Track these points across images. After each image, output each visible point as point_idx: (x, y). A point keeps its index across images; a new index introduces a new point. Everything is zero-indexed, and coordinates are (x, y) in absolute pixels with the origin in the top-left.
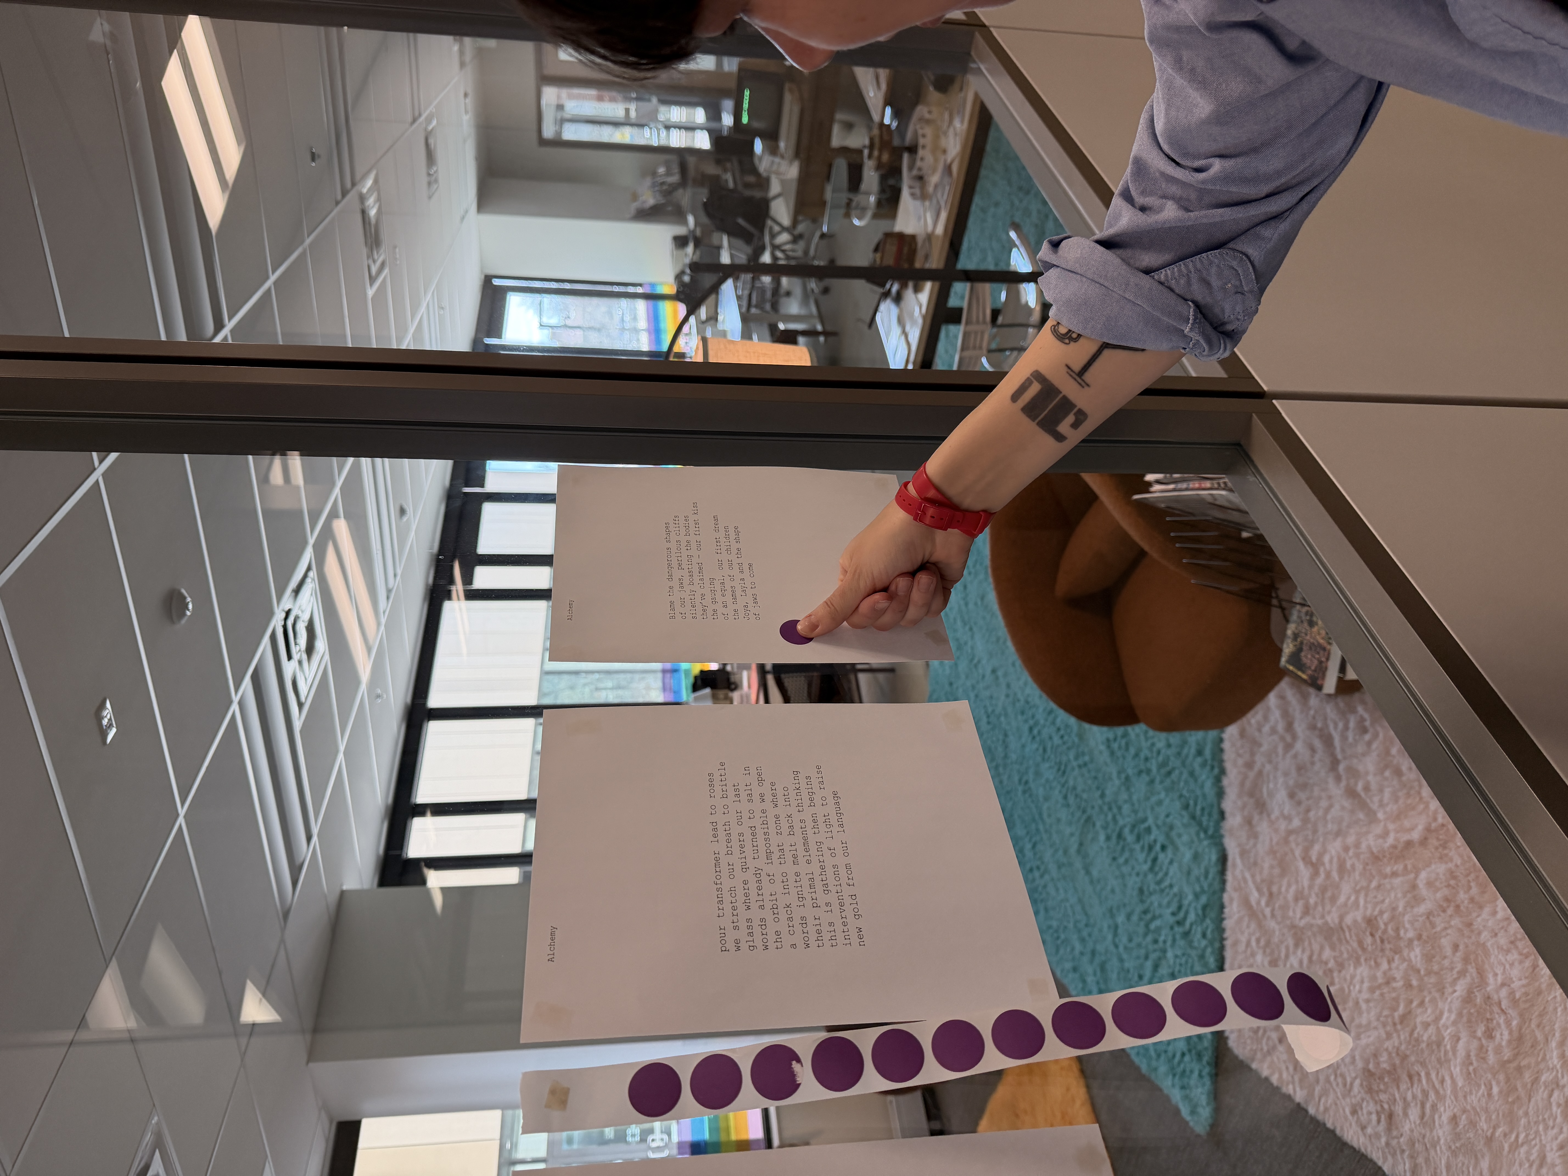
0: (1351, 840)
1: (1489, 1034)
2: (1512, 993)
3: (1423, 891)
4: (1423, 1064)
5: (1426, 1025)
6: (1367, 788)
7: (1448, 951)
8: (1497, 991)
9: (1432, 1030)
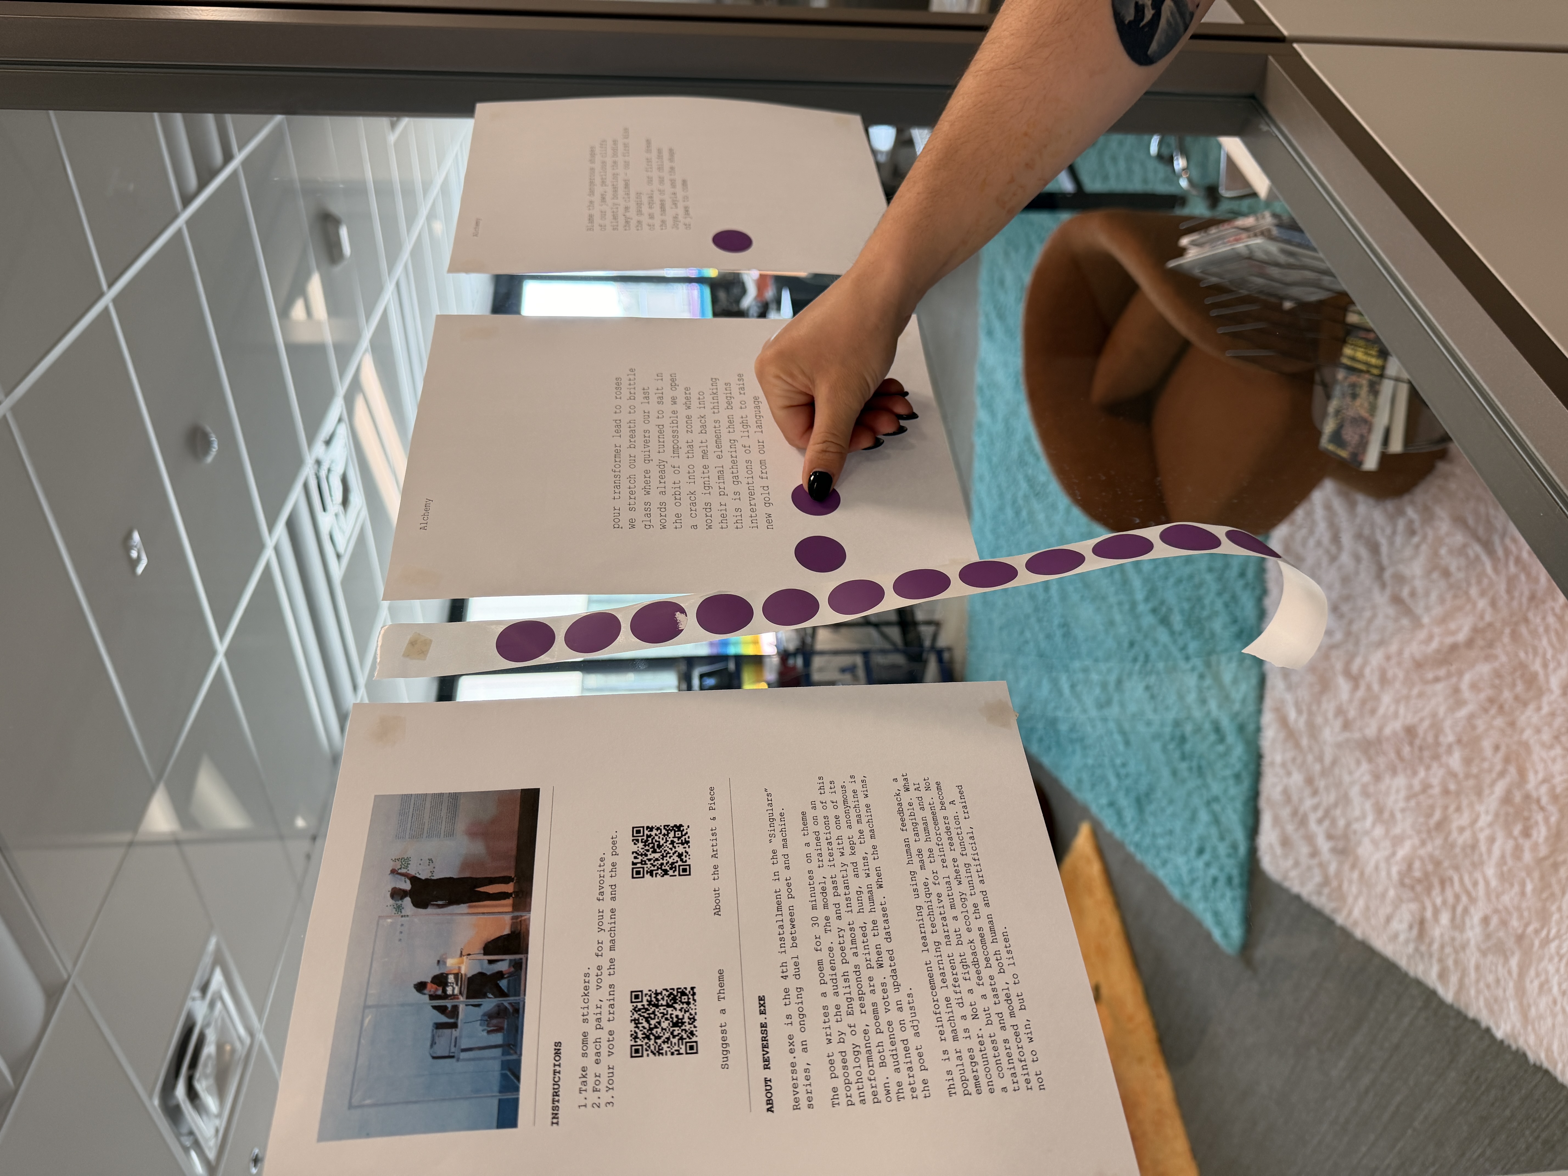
0: (1394, 648)
1: (1526, 833)
2: (1553, 789)
3: (1466, 693)
4: (1457, 868)
5: (1461, 830)
6: (1413, 594)
7: (1488, 751)
8: (1537, 788)
9: (1467, 834)
